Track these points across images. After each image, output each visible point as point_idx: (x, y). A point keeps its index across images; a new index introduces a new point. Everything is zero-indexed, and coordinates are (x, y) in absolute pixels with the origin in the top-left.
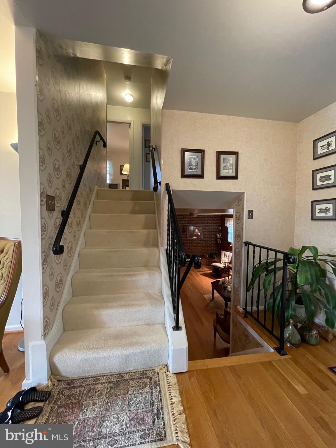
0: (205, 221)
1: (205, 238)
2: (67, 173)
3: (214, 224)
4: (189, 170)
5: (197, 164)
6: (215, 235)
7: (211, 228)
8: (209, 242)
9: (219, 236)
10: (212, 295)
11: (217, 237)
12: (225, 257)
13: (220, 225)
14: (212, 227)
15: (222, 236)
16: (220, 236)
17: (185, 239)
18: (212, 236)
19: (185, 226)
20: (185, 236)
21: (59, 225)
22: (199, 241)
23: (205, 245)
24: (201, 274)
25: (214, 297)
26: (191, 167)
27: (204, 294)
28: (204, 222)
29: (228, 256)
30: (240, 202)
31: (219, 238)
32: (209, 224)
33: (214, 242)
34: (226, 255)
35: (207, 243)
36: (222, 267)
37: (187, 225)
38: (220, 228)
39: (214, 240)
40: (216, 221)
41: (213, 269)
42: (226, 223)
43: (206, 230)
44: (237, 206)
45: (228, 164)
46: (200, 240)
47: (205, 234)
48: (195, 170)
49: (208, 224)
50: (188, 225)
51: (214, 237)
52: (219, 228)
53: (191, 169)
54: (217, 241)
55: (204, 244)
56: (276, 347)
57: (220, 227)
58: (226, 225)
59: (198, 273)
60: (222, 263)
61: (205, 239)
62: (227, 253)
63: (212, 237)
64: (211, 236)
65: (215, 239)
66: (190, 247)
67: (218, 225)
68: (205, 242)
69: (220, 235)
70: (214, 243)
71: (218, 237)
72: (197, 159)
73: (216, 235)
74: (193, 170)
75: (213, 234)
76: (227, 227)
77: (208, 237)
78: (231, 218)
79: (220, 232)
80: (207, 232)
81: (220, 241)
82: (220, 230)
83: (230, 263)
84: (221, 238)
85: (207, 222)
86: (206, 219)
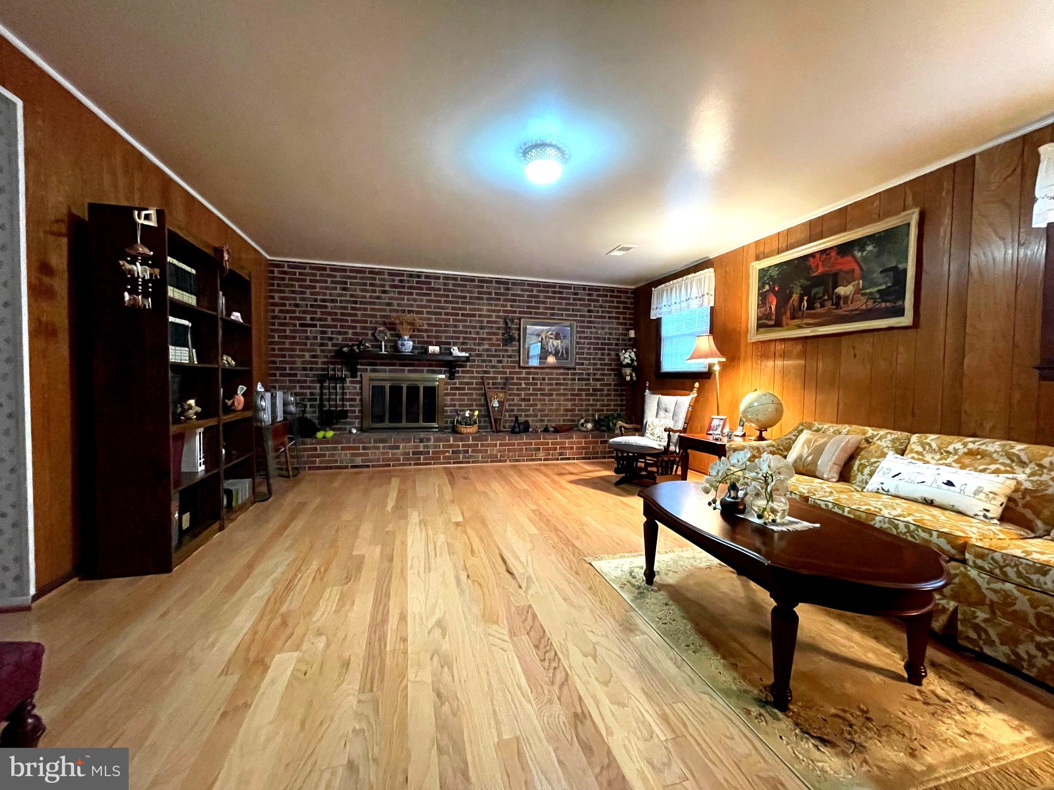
0: (581, 305)
1: (582, 364)
3: (610, 318)
6: (613, 357)
7: (599, 331)
8: (594, 380)
9: (628, 356)
11: (621, 365)
12: (662, 413)
13: (630, 324)
14: (603, 328)
15: (636, 355)
16: (632, 360)
17: (514, 367)
18: (604, 360)
19: (512, 320)
20: (510, 356)
22: (562, 374)
23: (579, 390)
24: (572, 482)
28: (579, 310)
29: (671, 408)
31: (628, 365)
32: (596, 317)
33: (610, 379)
34: (663, 406)
35: (586, 385)
36: (658, 447)
37: (520, 319)
38: (632, 334)
39: (610, 375)
40: (618, 308)
42: (653, 306)
43: (586, 338)
46: (562, 371)
47: (583, 354)
49: (590, 317)
50: (523, 318)
51: (610, 365)
52: (626, 335)
54: (620, 376)
55: (577, 385)
57: (628, 330)
58: (653, 317)
59: (560, 480)
60: (651, 437)
61: (579, 369)
62: (669, 401)
63: (605, 365)
64: (600, 359)
65: (613, 370)
66: (531, 395)
67: (625, 324)
68: (579, 379)
69: (633, 355)
70: (610, 385)
71: (628, 361)
73: (618, 355)
75: (609, 354)
76: (659, 321)
77: (590, 364)
78: (675, 281)
79: (633, 344)
80: (589, 344)
81: (634, 375)
82: (630, 339)
83: (684, 430)
84: (635, 363)
85: (589, 311)
86: (583, 300)
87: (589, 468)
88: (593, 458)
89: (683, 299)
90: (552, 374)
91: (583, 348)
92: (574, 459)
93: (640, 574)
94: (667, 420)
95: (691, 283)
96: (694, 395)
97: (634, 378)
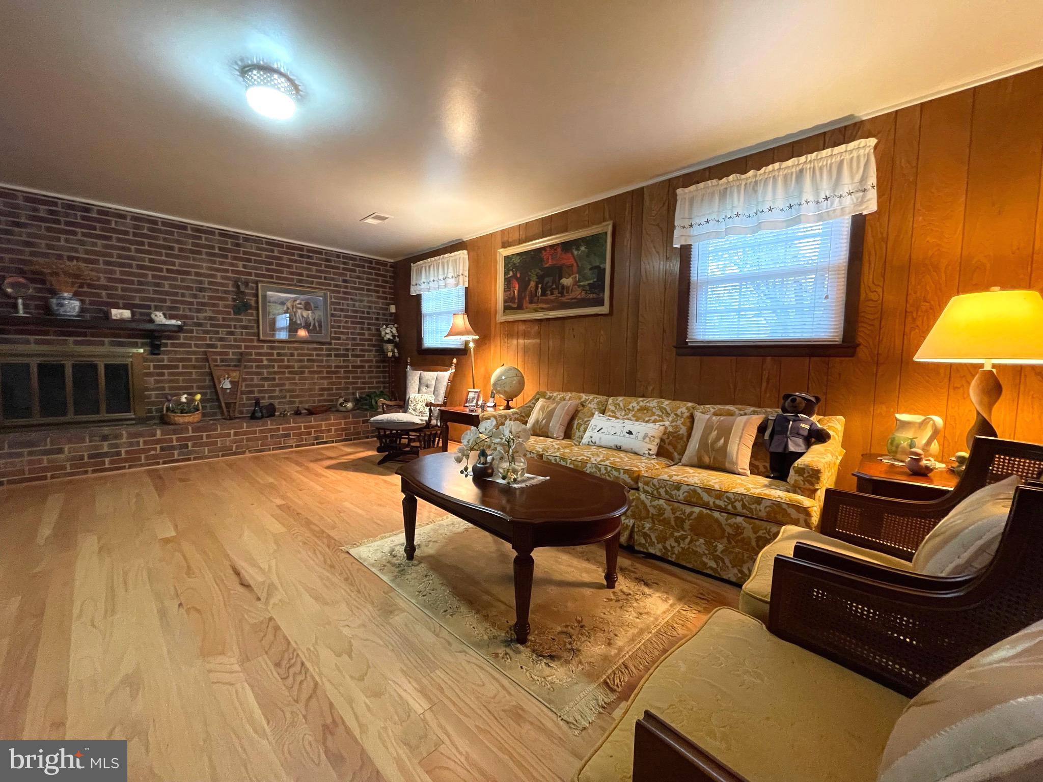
0: (334, 274)
1: (339, 339)
3: (368, 290)
6: (374, 332)
7: (357, 304)
8: (353, 356)
9: (389, 332)
11: (382, 340)
12: (424, 389)
13: (391, 299)
14: (361, 301)
15: (398, 331)
16: (394, 336)
17: (252, 341)
18: (363, 334)
19: (246, 284)
20: (245, 327)
22: (315, 349)
23: (336, 367)
24: (329, 467)
28: (333, 279)
31: (389, 341)
32: (353, 288)
33: (372, 355)
34: (424, 382)
35: (344, 361)
36: (419, 422)
37: (257, 283)
38: (393, 309)
39: (371, 351)
40: (377, 280)
41: (379, 437)
43: (342, 310)
46: (315, 346)
47: (339, 327)
49: (346, 287)
50: (262, 282)
51: (371, 340)
52: (387, 309)
54: (381, 352)
55: (334, 362)
57: (389, 304)
58: (413, 293)
59: (315, 467)
60: (414, 413)
61: (335, 344)
62: (430, 376)
63: (365, 340)
64: (359, 334)
65: (374, 346)
66: (275, 373)
67: (386, 298)
68: (336, 356)
69: (394, 331)
70: (371, 361)
71: (389, 336)
73: (378, 330)
75: (369, 329)
76: (419, 297)
77: (347, 339)
78: (433, 259)
79: (395, 319)
80: (346, 316)
81: (396, 351)
82: (391, 314)
83: (445, 404)
84: (397, 339)
85: (345, 281)
86: (338, 268)
87: (349, 450)
88: (355, 439)
89: (441, 277)
90: (302, 349)
91: (340, 321)
92: (333, 442)
93: (401, 551)
94: (429, 396)
95: (448, 262)
96: (452, 370)
97: (397, 355)
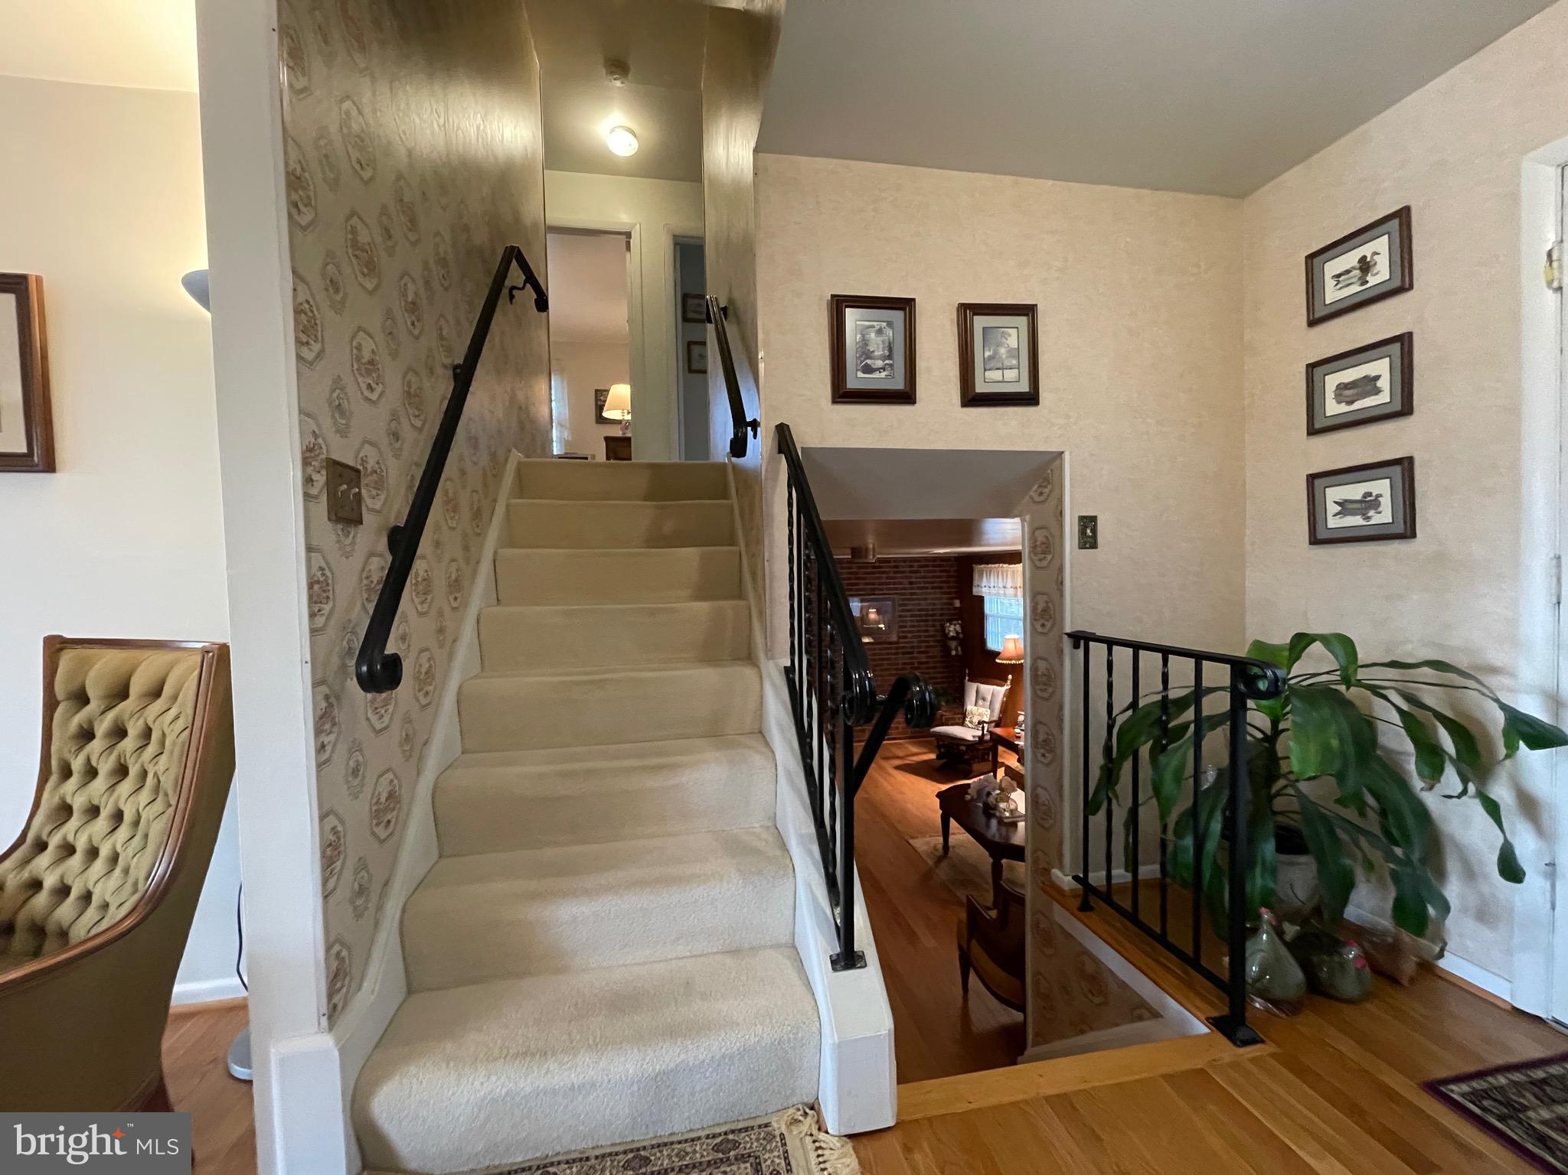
0: (902, 577)
1: (906, 637)
2: (406, 389)
3: (933, 588)
4: (860, 374)
5: (890, 350)
6: (938, 627)
7: (922, 603)
8: (919, 653)
9: (953, 629)
10: (941, 840)
11: (945, 635)
12: (980, 702)
13: (954, 595)
14: (926, 599)
15: (961, 628)
16: (957, 632)
18: (928, 631)
21: (379, 583)
22: (883, 649)
23: (904, 664)
24: (898, 768)
25: (950, 844)
26: (869, 361)
27: (912, 838)
29: (989, 698)
30: (1046, 491)
31: (953, 638)
32: (918, 588)
33: (936, 651)
34: (980, 695)
35: (911, 658)
36: (971, 739)
38: (957, 603)
39: (936, 646)
40: (941, 577)
41: (939, 747)
42: (976, 582)
43: (908, 610)
44: (1035, 502)
45: (1003, 351)
46: (883, 646)
47: (905, 627)
48: (883, 374)
49: (912, 588)
50: (842, 595)
51: (935, 636)
52: (951, 604)
53: (868, 369)
54: (946, 650)
55: (902, 659)
56: (1215, 1014)
57: (954, 599)
58: (976, 591)
59: (888, 765)
60: (970, 725)
61: (902, 643)
62: (987, 689)
63: (930, 636)
64: (925, 631)
65: (940, 641)
67: (951, 593)
68: (903, 653)
69: (958, 628)
70: (935, 657)
71: (951, 634)
72: (890, 332)
73: (943, 626)
74: (876, 375)
75: (934, 626)
76: (981, 599)
77: (913, 637)
78: (993, 566)
79: (957, 615)
80: (912, 616)
81: (959, 649)
82: (956, 608)
83: (998, 724)
84: (961, 636)
85: (911, 583)
86: (904, 572)
87: (914, 750)
88: (920, 737)
89: (1001, 585)
90: (875, 649)
91: (906, 621)
92: (900, 739)
94: (984, 710)
95: (1007, 572)
96: (1007, 687)
97: (960, 653)
